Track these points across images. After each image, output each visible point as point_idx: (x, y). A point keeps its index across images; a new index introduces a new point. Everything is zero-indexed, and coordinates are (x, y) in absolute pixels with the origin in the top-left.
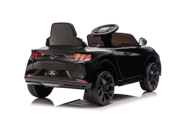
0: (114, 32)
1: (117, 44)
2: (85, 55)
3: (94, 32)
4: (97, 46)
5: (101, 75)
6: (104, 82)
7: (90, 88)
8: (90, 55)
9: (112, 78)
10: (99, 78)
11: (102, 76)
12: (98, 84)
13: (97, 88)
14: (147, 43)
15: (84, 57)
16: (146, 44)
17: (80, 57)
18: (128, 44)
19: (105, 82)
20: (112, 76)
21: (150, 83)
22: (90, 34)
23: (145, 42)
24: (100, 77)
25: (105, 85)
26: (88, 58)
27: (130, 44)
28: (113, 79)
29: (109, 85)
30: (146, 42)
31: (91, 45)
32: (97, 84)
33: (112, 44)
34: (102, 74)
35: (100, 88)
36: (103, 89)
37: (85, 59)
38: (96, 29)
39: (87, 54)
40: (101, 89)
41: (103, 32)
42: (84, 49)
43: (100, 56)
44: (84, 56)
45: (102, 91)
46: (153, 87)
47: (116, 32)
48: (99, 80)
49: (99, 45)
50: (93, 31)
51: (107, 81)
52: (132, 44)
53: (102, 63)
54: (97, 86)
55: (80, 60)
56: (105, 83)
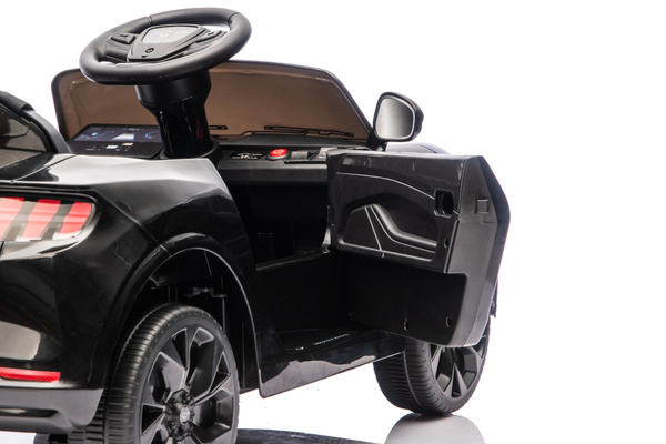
0: (223, 57)
1: (239, 133)
2: (54, 208)
3: (102, 51)
4: (119, 143)
5: (158, 335)
6: (177, 375)
7: (86, 418)
8: (88, 209)
9: (221, 349)
10: (147, 354)
11: (162, 342)
12: (139, 393)
13: (131, 418)
14: (425, 124)
15: (49, 219)
16: (418, 129)
17: (22, 218)
18: (306, 131)
19: (185, 373)
20: (222, 338)
21: (435, 364)
22: (76, 65)
23: (411, 119)
24: (153, 343)
25: (184, 396)
26: (73, 227)
27: (318, 131)
28: (228, 355)
29: (205, 396)
30: (420, 116)
31: (82, 137)
32: (135, 390)
33: (212, 132)
34: (165, 328)
35: (149, 416)
36: (168, 424)
37: (56, 236)
38: (116, 37)
39: (62, 203)
40: (158, 426)
41: (151, 55)
42: (46, 171)
43: (148, 213)
44: (44, 212)
45: (165, 433)
46: (456, 390)
47: (234, 58)
48: (143, 365)
49: (131, 137)
50: (94, 45)
51: (196, 371)
52: (332, 132)
53: (164, 254)
54: (132, 406)
55: (19, 239)
56: (182, 385)
